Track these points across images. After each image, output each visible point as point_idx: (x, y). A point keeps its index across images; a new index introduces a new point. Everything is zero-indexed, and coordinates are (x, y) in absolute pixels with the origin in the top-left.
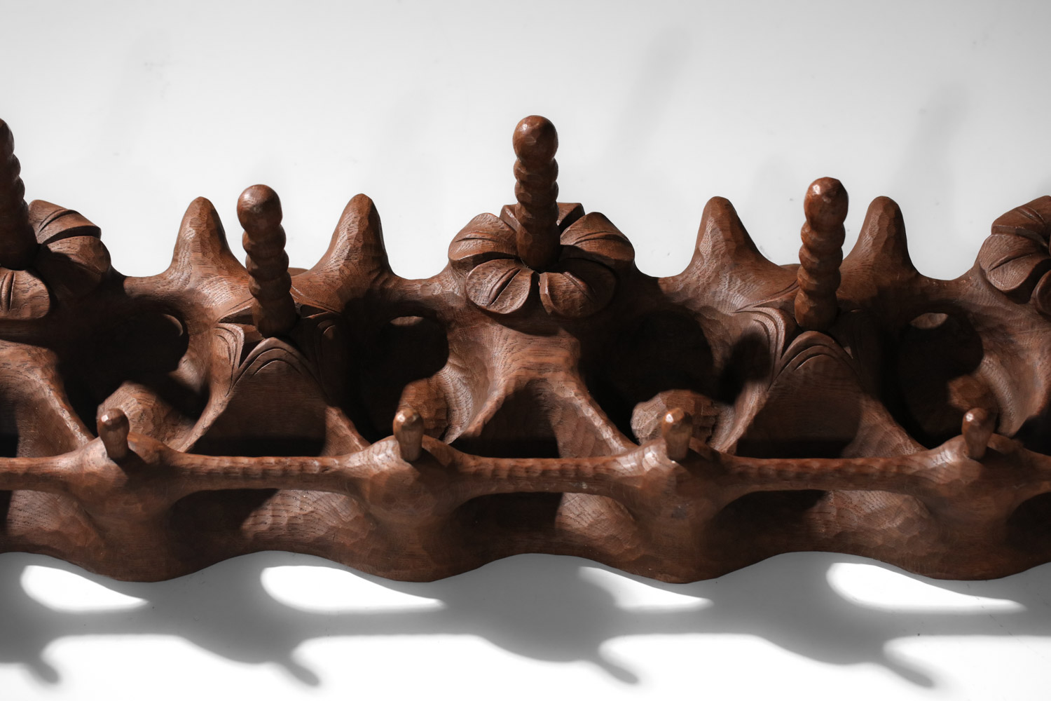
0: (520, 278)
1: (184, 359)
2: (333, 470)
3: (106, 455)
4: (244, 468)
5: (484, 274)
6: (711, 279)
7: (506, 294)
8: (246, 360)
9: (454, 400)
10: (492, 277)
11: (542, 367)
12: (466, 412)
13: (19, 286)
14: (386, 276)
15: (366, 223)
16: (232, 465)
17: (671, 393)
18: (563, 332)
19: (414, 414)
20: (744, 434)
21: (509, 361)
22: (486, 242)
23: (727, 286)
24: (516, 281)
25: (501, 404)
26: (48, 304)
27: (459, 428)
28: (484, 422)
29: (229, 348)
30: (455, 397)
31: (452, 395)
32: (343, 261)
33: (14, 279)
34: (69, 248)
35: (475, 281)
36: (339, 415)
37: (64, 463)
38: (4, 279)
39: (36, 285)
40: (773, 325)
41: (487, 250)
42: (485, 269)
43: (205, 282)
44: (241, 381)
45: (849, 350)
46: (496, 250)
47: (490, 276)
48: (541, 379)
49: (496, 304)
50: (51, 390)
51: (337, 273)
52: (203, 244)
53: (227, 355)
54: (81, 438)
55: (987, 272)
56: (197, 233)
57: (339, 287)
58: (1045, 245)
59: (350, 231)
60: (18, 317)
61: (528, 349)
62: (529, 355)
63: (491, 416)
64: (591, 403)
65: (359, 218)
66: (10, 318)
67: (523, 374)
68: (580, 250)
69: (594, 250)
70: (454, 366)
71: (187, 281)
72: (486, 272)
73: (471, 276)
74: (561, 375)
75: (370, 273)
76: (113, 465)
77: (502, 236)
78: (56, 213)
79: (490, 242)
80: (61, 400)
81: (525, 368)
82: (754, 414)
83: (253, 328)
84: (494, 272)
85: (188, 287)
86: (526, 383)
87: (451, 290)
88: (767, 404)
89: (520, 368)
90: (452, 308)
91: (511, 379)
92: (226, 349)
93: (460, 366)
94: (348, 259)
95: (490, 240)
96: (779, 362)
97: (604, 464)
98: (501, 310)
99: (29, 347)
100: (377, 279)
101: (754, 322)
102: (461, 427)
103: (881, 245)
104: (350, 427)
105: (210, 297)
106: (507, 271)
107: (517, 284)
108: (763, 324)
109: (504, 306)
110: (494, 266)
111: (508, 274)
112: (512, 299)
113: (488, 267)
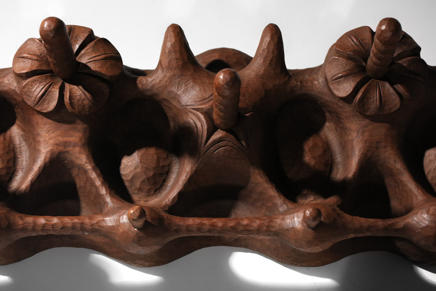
0: (53, 90)
5: (32, 85)
6: (168, 83)
7: (45, 100)
9: (19, 149)
10: (37, 88)
11: (66, 144)
12: (25, 160)
17: (143, 151)
18: (78, 121)
20: (182, 189)
21: (47, 139)
22: (34, 62)
23: (176, 88)
24: (50, 92)
25: (42, 169)
27: (20, 172)
28: (31, 182)
31: (18, 146)
35: (27, 89)
40: (200, 125)
41: (34, 68)
42: (32, 82)
45: (244, 144)
46: (39, 68)
47: (36, 87)
48: (66, 151)
49: (39, 106)
55: (329, 81)
58: (364, 64)
61: (58, 132)
62: (59, 136)
63: (36, 177)
64: (94, 169)
67: (55, 148)
68: (89, 68)
69: (97, 69)
70: (19, 126)
72: (33, 84)
73: (24, 86)
74: (77, 149)
77: (44, 57)
79: (36, 62)
81: (56, 144)
82: (188, 177)
84: (37, 85)
86: (56, 155)
87: (14, 88)
88: (196, 171)
89: (53, 145)
90: (15, 99)
91: (48, 152)
93: (23, 127)
95: (36, 60)
96: (203, 149)
97: (97, 223)
101: (190, 119)
102: (22, 170)
103: (268, 62)
106: (45, 84)
107: (51, 94)
108: (195, 123)
109: (43, 108)
110: (38, 81)
111: (46, 87)
112: (48, 104)
113: (34, 81)
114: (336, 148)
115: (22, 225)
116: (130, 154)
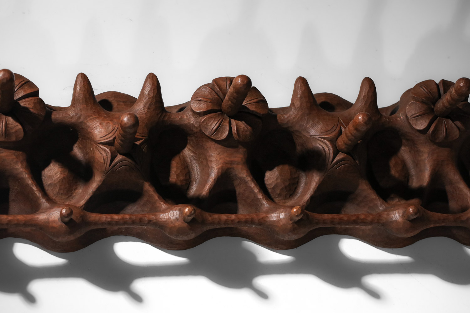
0: (224, 124)
2: (153, 222)
3: (60, 220)
4: (116, 221)
5: (209, 121)
6: (299, 119)
7: (218, 132)
8: (111, 166)
9: (191, 166)
10: (212, 123)
11: (232, 162)
12: (197, 174)
13: (10, 126)
14: (164, 114)
15: (156, 91)
16: (111, 220)
17: (281, 167)
18: (240, 146)
20: (313, 194)
21: (218, 159)
22: (208, 103)
23: (306, 123)
24: (222, 126)
25: (216, 180)
26: (23, 135)
28: (209, 190)
29: (104, 158)
30: (191, 164)
32: (146, 109)
33: (7, 122)
34: (29, 104)
35: (205, 124)
36: (149, 185)
38: (3, 122)
39: (17, 126)
40: (328, 149)
41: (209, 108)
43: (88, 119)
44: (109, 174)
45: (358, 162)
46: (213, 109)
47: (211, 123)
48: (231, 168)
49: (214, 136)
50: (26, 174)
51: (144, 115)
52: (86, 101)
53: (102, 161)
54: (44, 203)
55: (409, 118)
56: (84, 95)
57: (146, 122)
58: (433, 107)
59: (149, 95)
60: (10, 141)
61: (226, 154)
62: (227, 157)
63: (213, 187)
64: (252, 180)
65: (153, 89)
66: (7, 141)
67: (224, 166)
68: (248, 109)
69: (254, 109)
70: (190, 149)
71: (79, 118)
72: (209, 120)
73: (203, 121)
74: (240, 166)
75: (158, 114)
76: (64, 225)
77: (215, 100)
78: (20, 84)
79: (210, 104)
80: (31, 179)
81: (225, 163)
82: (317, 185)
83: (113, 148)
84: (213, 120)
85: (80, 121)
86: (225, 170)
87: (192, 122)
88: (322, 181)
89: (223, 163)
90: (192, 130)
91: (219, 168)
92: (102, 158)
93: (193, 150)
94: (149, 108)
95: (210, 102)
96: (329, 166)
97: (263, 218)
99: (14, 152)
100: (161, 116)
101: (319, 145)
102: (195, 182)
103: (368, 105)
104: (154, 191)
105: (91, 127)
106: (218, 120)
107: (223, 127)
108: (323, 147)
109: (217, 137)
110: (213, 117)
111: (219, 122)
112: (221, 134)
113: (210, 118)
114: (410, 165)
115: (211, 220)
116: (271, 169)
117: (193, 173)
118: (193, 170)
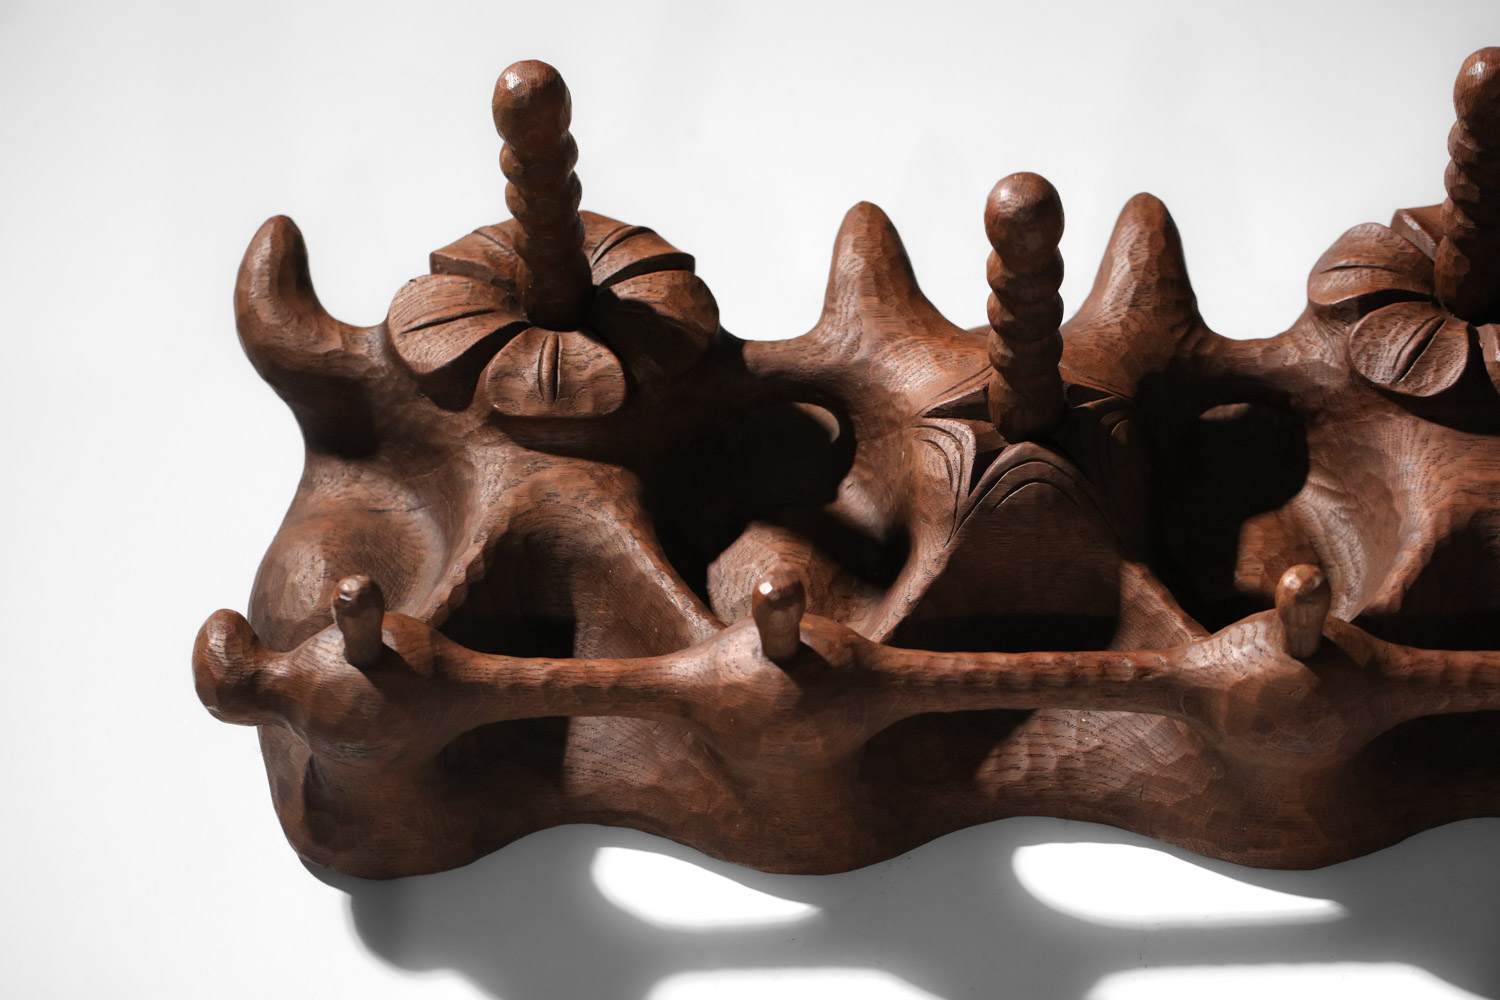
0: (1448, 334)
1: (847, 482)
2: (1158, 675)
3: (759, 653)
4: (1001, 673)
5: (1382, 327)
7: (1426, 362)
8: (980, 484)
9: (1327, 548)
10: (1398, 333)
11: (1494, 490)
12: (1353, 570)
13: (571, 359)
14: (1200, 334)
15: (1161, 242)
16: (978, 667)
19: (1316, 574)
21: (1435, 479)
22: (1378, 272)
24: (1442, 340)
26: (622, 389)
27: (1344, 598)
29: (947, 461)
30: (1328, 543)
31: (1324, 540)
32: (1125, 309)
33: (561, 348)
34: (649, 291)
35: (1366, 340)
36: (1144, 576)
37: (683, 667)
38: (543, 346)
39: (599, 356)
41: (1382, 286)
42: (1383, 318)
43: (888, 348)
44: (972, 521)
46: (1398, 287)
47: (1393, 331)
48: (1494, 510)
49: (1408, 381)
50: (635, 538)
51: (1118, 330)
52: (878, 281)
53: (944, 473)
54: (698, 623)
56: (868, 262)
57: (1123, 353)
59: (1135, 257)
60: (571, 413)
61: (1466, 459)
62: (1471, 467)
65: (1148, 234)
66: (558, 414)
67: (1463, 501)
70: (1320, 489)
71: (855, 345)
72: (1385, 324)
73: (1358, 331)
75: (1173, 329)
76: (774, 670)
77: (1402, 262)
78: (620, 232)
79: (1384, 272)
80: (654, 557)
81: (1464, 491)
83: (989, 427)
84: (1399, 324)
85: (857, 357)
86: (1468, 518)
87: (1317, 357)
89: (1456, 492)
90: (1321, 387)
91: (1441, 511)
92: (943, 464)
93: (1333, 488)
94: (1134, 304)
95: (1384, 269)
98: (1418, 390)
99: (591, 465)
100: (1185, 338)
102: (1348, 595)
104: (1165, 599)
105: (899, 373)
106: (1423, 321)
107: (1444, 343)
109: (1423, 384)
110: (1400, 314)
111: (1426, 327)
112: (1437, 371)
113: (1389, 317)
117: (1337, 568)
118: (1335, 559)
